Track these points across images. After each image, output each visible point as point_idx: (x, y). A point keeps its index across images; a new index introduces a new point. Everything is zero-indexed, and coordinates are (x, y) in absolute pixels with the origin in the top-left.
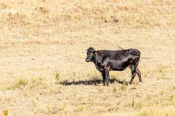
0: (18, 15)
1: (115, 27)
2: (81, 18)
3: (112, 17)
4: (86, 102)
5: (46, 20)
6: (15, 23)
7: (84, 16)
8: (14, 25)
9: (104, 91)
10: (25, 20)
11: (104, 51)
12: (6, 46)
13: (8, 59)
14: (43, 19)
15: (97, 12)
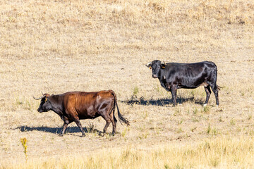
0: (124, 12)
1: (238, 30)
2: (201, 18)
3: (237, 18)
4: (155, 126)
5: (157, 19)
6: (118, 22)
7: (205, 15)
8: (116, 25)
9: (182, 113)
10: (131, 19)
11: (173, 64)
12: (97, 50)
13: (92, 68)
14: (153, 18)
15: (221, 11)
